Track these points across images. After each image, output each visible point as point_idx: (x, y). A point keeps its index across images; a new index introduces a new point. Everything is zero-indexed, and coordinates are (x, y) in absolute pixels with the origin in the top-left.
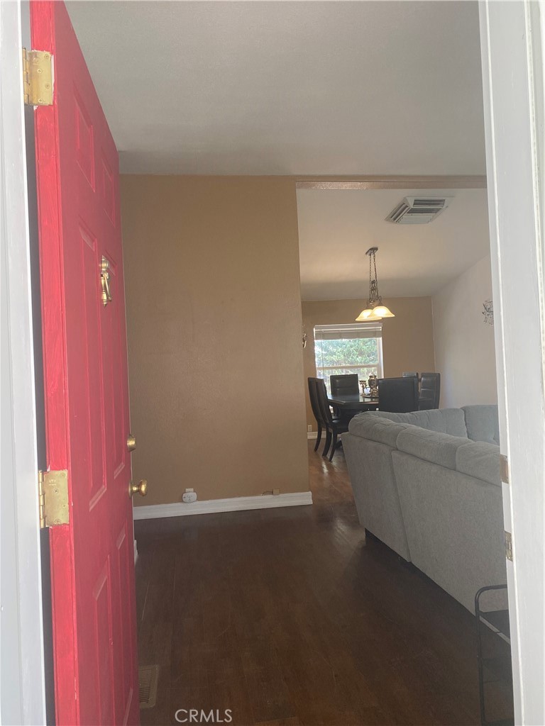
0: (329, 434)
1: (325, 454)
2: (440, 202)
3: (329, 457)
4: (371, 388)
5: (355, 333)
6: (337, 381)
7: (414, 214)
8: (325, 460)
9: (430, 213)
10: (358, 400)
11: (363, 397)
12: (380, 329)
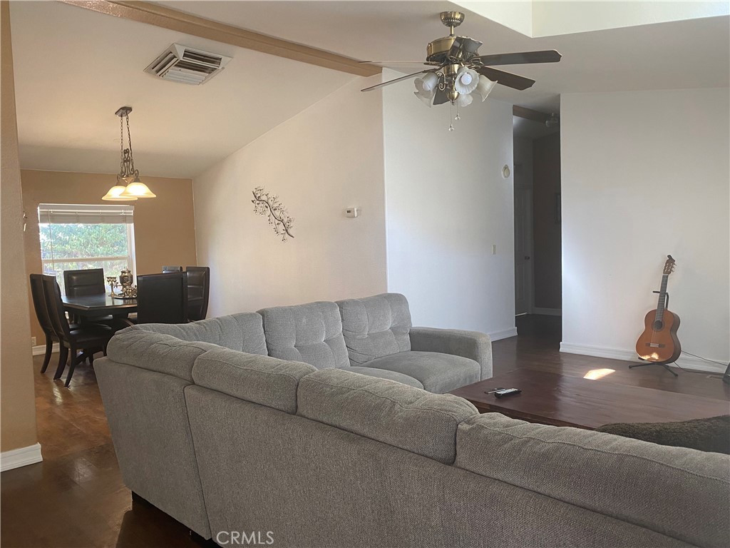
0: (62, 348)
1: (58, 376)
2: (216, 60)
3: (64, 381)
4: (124, 287)
5: (97, 216)
6: (74, 278)
7: (182, 69)
8: (59, 384)
9: (203, 71)
10: (105, 303)
11: (113, 298)
12: (131, 212)
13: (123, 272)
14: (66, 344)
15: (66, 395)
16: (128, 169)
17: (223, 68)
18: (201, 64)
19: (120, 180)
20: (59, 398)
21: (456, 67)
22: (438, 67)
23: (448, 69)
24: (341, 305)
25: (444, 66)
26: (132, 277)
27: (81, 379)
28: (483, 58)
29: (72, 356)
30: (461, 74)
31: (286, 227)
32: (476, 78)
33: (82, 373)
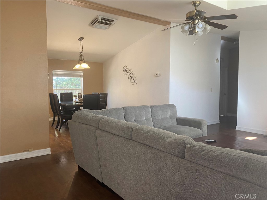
0: (59, 119)
1: (57, 128)
2: (112, 21)
3: (59, 129)
4: (79, 99)
5: (72, 75)
6: (63, 95)
7: (100, 24)
8: (57, 130)
9: (108, 25)
10: (73, 104)
11: (75, 102)
12: (82, 74)
13: (79, 94)
14: (60, 117)
15: (59, 134)
16: (82, 58)
17: (114, 24)
18: (107, 22)
19: (79, 62)
20: (57, 135)
21: (197, 21)
22: (190, 22)
23: (194, 22)
24: (151, 107)
25: (192, 21)
26: (82, 95)
27: (64, 129)
28: (207, 18)
29: (61, 121)
30: (198, 24)
31: (134, 80)
32: (204, 25)
33: (64, 127)
